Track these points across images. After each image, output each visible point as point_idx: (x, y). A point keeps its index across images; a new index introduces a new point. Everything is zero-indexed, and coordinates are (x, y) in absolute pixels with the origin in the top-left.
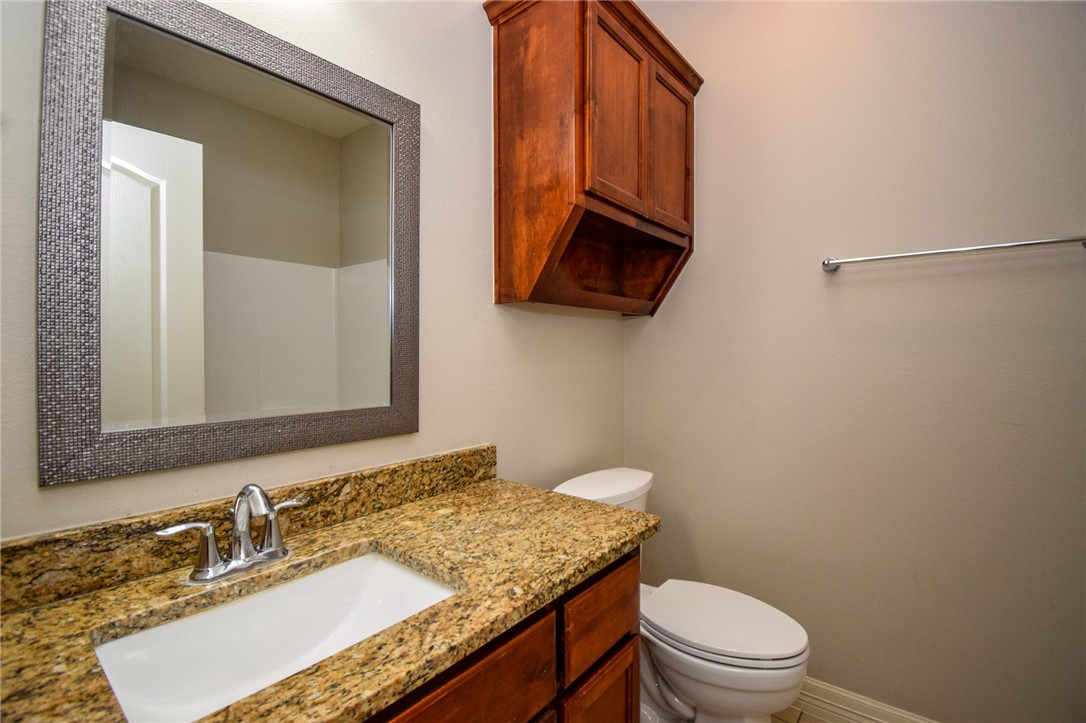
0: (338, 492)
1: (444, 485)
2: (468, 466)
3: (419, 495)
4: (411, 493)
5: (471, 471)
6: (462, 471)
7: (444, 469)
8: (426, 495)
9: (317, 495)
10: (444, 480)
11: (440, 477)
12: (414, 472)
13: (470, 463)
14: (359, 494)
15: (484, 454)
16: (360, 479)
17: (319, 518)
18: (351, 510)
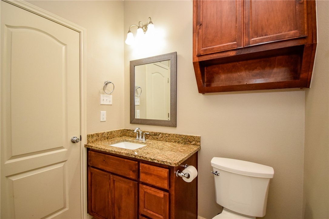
0: (159, 135)
1: (182, 142)
2: (189, 140)
3: (175, 142)
4: (173, 141)
5: (190, 141)
6: (187, 140)
7: (182, 138)
8: (177, 142)
9: (156, 134)
10: (182, 141)
11: (181, 139)
12: (174, 136)
13: (190, 139)
14: (162, 137)
15: (195, 138)
16: (163, 134)
17: (156, 138)
18: (161, 139)
